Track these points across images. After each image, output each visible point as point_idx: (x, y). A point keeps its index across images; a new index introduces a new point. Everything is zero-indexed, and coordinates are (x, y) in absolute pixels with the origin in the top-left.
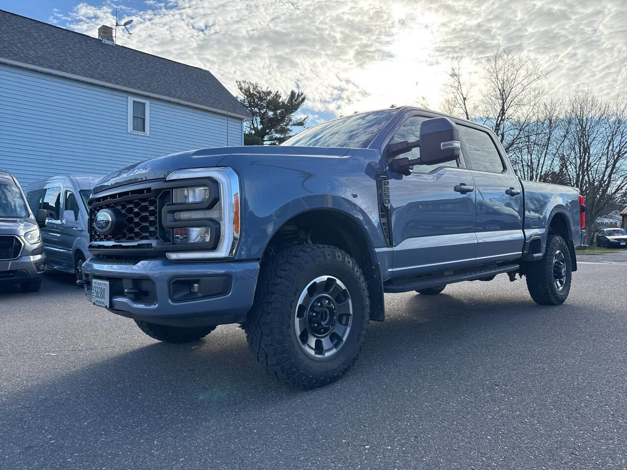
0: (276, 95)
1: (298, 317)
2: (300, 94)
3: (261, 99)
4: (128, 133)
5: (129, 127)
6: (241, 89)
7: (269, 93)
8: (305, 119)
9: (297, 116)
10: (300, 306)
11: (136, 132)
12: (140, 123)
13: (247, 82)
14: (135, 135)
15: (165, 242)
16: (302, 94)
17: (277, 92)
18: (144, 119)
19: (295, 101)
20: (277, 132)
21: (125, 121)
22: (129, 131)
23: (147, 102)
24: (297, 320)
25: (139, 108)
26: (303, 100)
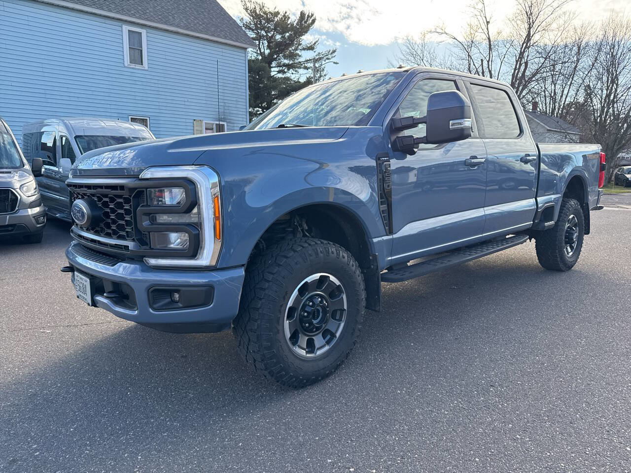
0: (284, 16)
1: (288, 318)
2: (310, 15)
3: (268, 21)
4: (125, 67)
5: (125, 60)
6: (246, 9)
7: (277, 14)
8: (315, 43)
9: (307, 39)
10: (290, 308)
11: (133, 66)
12: (137, 56)
13: (252, 1)
14: (133, 68)
15: (142, 246)
16: (312, 15)
17: (286, 13)
18: (141, 51)
19: (305, 23)
20: (285, 57)
21: (121, 53)
22: (126, 65)
23: (144, 32)
24: (287, 323)
25: (135, 39)
26: (314, 21)
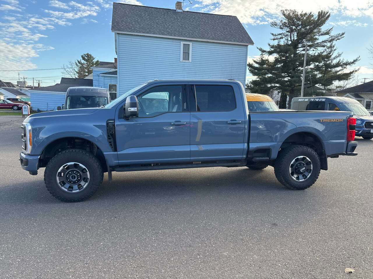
0: (310, 15)
2: (326, 12)
3: (299, 19)
4: (180, 62)
5: (181, 59)
6: (284, 15)
7: (306, 14)
8: (330, 30)
9: (324, 28)
11: (184, 61)
12: (186, 55)
13: (288, 10)
14: (184, 62)
16: (327, 13)
17: (311, 13)
18: (189, 53)
19: (323, 17)
20: (309, 41)
22: (181, 61)
23: (191, 44)
25: (186, 47)
26: (329, 16)
